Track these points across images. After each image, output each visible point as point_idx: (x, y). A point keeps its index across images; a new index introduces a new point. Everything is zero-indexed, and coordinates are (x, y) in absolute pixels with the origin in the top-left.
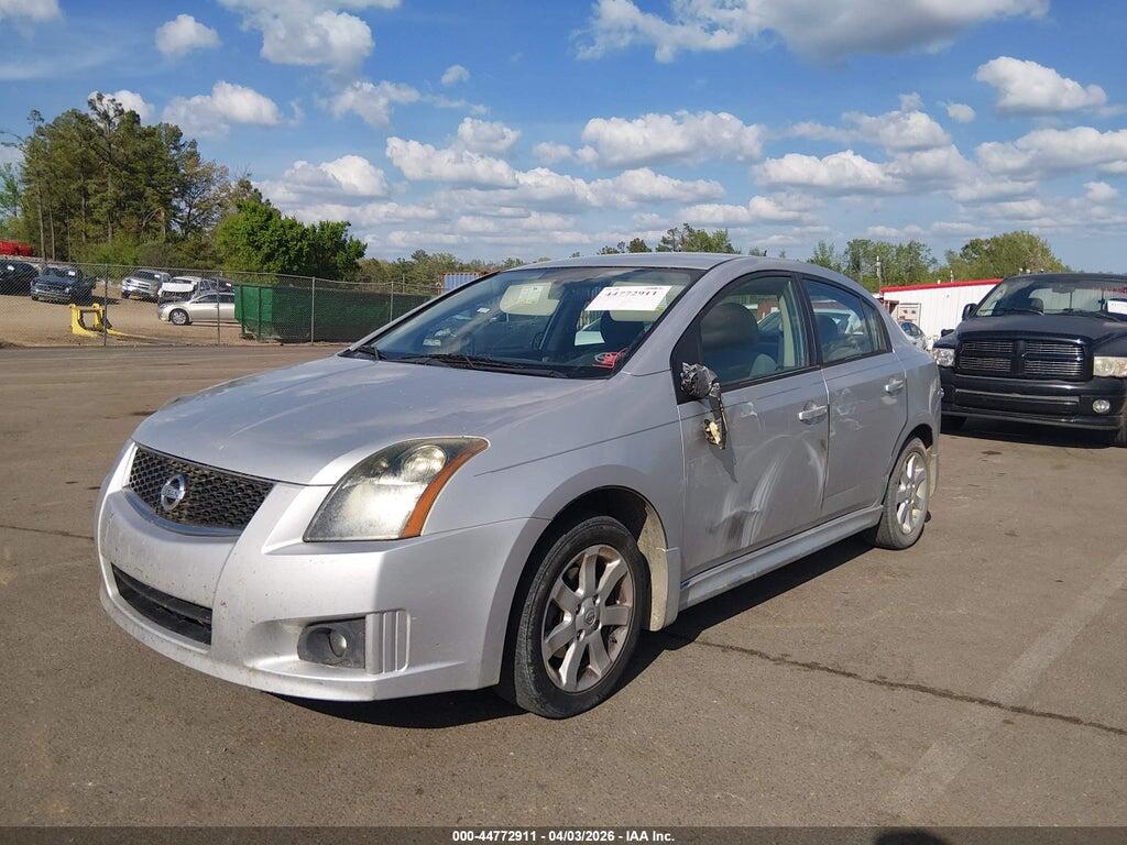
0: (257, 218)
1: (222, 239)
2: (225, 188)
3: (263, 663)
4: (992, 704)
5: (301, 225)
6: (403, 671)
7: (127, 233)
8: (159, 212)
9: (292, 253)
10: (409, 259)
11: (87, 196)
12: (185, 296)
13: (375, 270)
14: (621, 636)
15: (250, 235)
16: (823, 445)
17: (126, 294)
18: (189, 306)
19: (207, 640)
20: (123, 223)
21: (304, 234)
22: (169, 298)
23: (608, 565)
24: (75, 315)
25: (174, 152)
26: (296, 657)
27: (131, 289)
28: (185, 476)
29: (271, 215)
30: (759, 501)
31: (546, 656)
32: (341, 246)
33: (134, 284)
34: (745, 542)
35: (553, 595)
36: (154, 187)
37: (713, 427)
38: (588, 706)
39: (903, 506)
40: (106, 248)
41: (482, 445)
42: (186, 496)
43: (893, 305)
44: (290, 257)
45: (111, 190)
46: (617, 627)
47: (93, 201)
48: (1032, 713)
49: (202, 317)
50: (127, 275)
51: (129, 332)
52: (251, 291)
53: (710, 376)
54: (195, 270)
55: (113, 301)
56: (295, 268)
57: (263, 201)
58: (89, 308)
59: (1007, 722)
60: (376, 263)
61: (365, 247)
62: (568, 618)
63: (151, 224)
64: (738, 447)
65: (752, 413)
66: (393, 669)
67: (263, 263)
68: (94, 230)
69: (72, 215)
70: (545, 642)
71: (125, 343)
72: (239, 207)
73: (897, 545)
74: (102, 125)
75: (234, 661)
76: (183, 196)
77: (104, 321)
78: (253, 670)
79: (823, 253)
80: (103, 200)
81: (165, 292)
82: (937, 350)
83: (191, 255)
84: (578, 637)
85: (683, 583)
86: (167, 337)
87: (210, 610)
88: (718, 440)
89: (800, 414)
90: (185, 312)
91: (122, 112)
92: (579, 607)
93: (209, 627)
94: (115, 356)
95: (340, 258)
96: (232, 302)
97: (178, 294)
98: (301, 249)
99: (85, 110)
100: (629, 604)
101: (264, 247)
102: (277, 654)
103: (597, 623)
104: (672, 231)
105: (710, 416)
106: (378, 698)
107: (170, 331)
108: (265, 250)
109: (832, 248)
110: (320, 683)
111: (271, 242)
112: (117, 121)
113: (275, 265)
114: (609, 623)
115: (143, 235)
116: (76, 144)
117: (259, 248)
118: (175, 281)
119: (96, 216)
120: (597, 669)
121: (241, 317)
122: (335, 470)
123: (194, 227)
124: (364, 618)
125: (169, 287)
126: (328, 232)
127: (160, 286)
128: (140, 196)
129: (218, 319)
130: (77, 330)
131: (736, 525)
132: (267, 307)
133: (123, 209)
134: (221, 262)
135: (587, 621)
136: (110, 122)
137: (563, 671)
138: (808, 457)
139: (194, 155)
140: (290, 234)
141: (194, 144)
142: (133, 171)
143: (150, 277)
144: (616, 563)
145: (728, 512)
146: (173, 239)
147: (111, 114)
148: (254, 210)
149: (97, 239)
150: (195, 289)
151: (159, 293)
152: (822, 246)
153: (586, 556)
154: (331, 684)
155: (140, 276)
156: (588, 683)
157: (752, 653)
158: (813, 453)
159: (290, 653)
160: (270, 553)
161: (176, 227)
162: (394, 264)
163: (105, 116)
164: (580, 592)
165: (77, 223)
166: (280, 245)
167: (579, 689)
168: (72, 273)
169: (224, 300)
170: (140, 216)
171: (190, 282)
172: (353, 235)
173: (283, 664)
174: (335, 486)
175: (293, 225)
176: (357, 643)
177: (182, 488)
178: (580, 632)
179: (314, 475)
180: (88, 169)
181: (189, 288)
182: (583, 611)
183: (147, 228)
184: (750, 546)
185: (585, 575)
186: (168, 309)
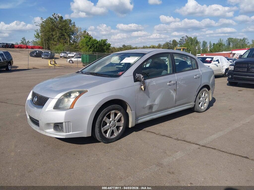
0: (88, 39)
1: (81, 44)
2: (81, 33)
3: (48, 131)
4: (198, 145)
5: (97, 40)
6: (71, 133)
7: (62, 43)
8: (68, 39)
9: (95, 47)
10: (122, 47)
11: (53, 36)
12: (73, 57)
13: (114, 49)
14: (121, 128)
15: (86, 43)
16: (175, 90)
17: (61, 57)
18: (73, 59)
19: (39, 126)
20: (61, 41)
21: (98, 42)
22: (69, 57)
23: (118, 114)
24: (49, 62)
25: (70, 25)
26: (53, 130)
27: (62, 56)
28: (37, 97)
29: (90, 38)
30: (157, 102)
31: (103, 131)
32: (105, 44)
33: (63, 55)
34: (154, 110)
35: (104, 120)
36: (67, 33)
37: (142, 87)
38: (113, 141)
39: (201, 103)
40: (57, 47)
41: (87, 91)
42: (37, 100)
43: (234, 54)
44: (95, 48)
45: (58, 34)
46: (120, 126)
47: (54, 37)
48: (206, 147)
49: (75, 61)
50: (61, 53)
51: (61, 65)
52: (84, 56)
53: (142, 77)
54: (75, 51)
55: (58, 58)
56: (96, 50)
57: (89, 35)
58: (52, 60)
59: (199, 148)
60: (114, 48)
61: (111, 45)
62: (108, 124)
63: (66, 41)
64: (150, 91)
65: (154, 84)
66: (69, 132)
67: (89, 49)
68: (55, 43)
69: (50, 40)
70: (102, 129)
71: (59, 67)
72: (84, 37)
73: (199, 111)
74: (55, 20)
75: (43, 130)
76: (73, 35)
77: (55, 63)
78: (46, 132)
79: (220, 41)
80: (56, 36)
81: (69, 56)
82: (230, 66)
83: (74, 48)
84: (111, 128)
85: (137, 118)
86: (68, 66)
87: (38, 121)
88: (143, 89)
89: (168, 84)
90: (72, 60)
91: (59, 17)
92: (111, 122)
93: (39, 123)
94: (56, 70)
95: (105, 47)
96: (81, 58)
97: (71, 56)
98: (97, 46)
99: (52, 17)
100: (123, 122)
101: (89, 46)
102: (50, 129)
103: (115, 125)
104: (183, 37)
105: (142, 85)
106: (66, 138)
107: (69, 65)
108: (90, 46)
109: (223, 40)
110: (56, 134)
111: (91, 45)
112: (58, 19)
113: (92, 50)
114: (118, 126)
115: (65, 44)
116: (50, 25)
117: (88, 46)
118: (71, 54)
119: (55, 40)
120: (116, 134)
121: (83, 61)
122: (59, 96)
123: (75, 42)
124: (63, 123)
125: (69, 55)
126: (102, 42)
127: (68, 55)
128: (64, 35)
129: (77, 62)
130: (50, 65)
131: (151, 107)
132: (88, 59)
133: (60, 38)
134: (81, 49)
135: (112, 125)
136: (57, 19)
137: (107, 135)
138: (171, 93)
139: (74, 25)
140: (95, 42)
141: (74, 23)
142: (62, 30)
143: (66, 53)
144: (119, 114)
145: (148, 104)
146: (71, 44)
147: (57, 17)
148: (87, 37)
149: (55, 45)
150: (75, 55)
151: (68, 56)
152: (220, 40)
153: (112, 112)
154: (58, 135)
155: (64, 53)
156: (113, 137)
157: (153, 133)
158: (172, 92)
159: (52, 129)
160: (47, 111)
161: (71, 42)
162: (118, 48)
163: (56, 18)
164: (111, 119)
165: (52, 42)
166: (92, 45)
167: (111, 138)
168: (50, 53)
169: (80, 58)
170: (64, 40)
171: (74, 54)
172: (108, 42)
173: (51, 131)
174: (59, 99)
175: (95, 40)
176: (62, 128)
177: (36, 99)
178: (111, 127)
179: (55, 97)
180: (53, 30)
181: (73, 55)
182: (111, 123)
183: (66, 42)
184: (155, 111)
185: (112, 116)
186: (69, 60)
